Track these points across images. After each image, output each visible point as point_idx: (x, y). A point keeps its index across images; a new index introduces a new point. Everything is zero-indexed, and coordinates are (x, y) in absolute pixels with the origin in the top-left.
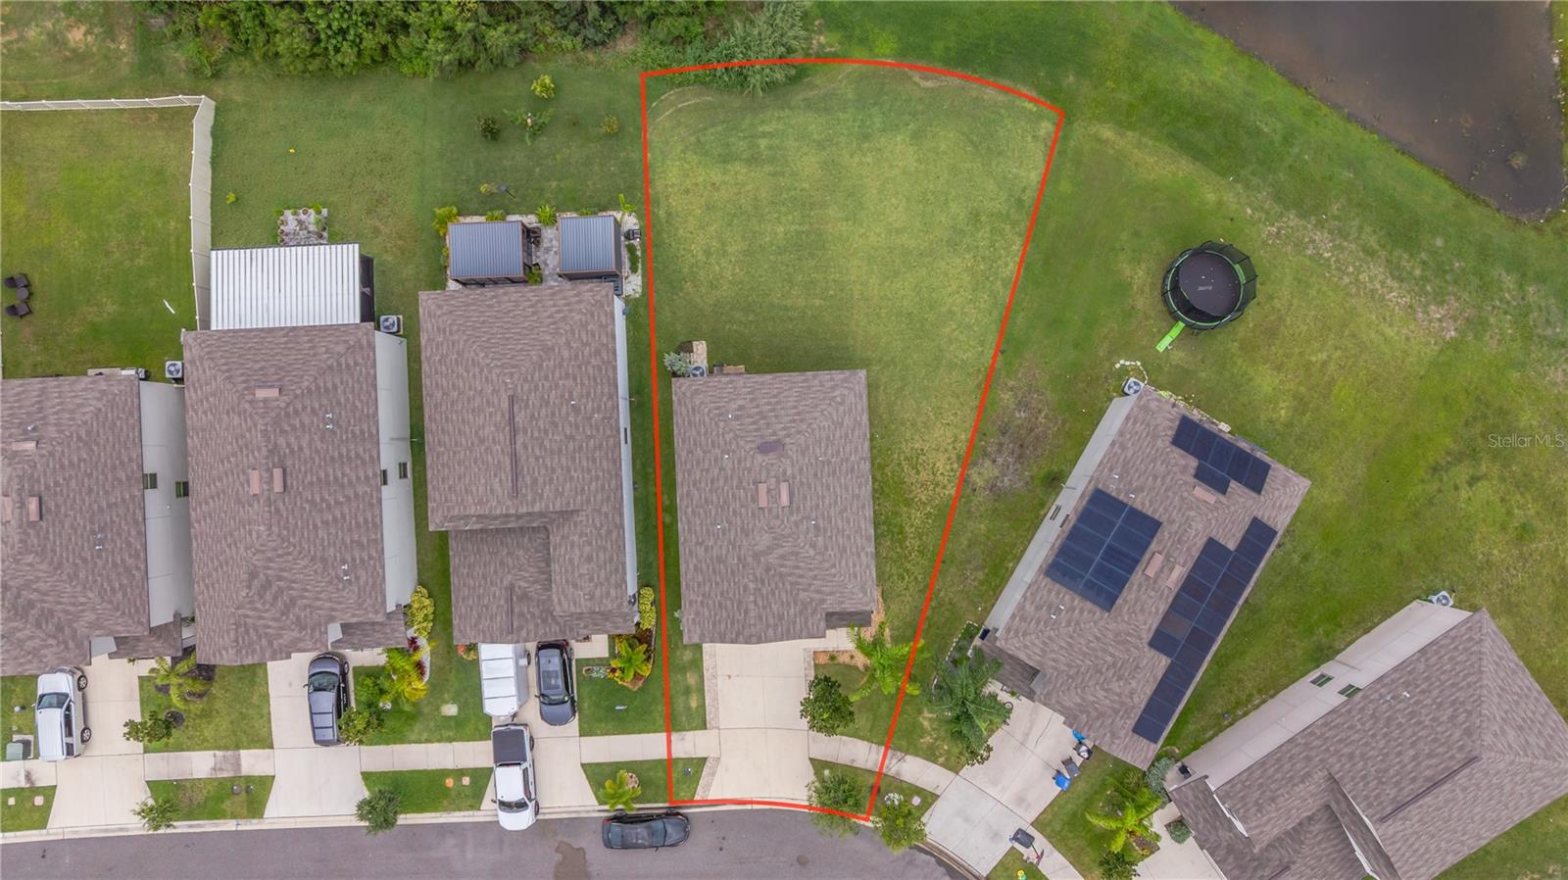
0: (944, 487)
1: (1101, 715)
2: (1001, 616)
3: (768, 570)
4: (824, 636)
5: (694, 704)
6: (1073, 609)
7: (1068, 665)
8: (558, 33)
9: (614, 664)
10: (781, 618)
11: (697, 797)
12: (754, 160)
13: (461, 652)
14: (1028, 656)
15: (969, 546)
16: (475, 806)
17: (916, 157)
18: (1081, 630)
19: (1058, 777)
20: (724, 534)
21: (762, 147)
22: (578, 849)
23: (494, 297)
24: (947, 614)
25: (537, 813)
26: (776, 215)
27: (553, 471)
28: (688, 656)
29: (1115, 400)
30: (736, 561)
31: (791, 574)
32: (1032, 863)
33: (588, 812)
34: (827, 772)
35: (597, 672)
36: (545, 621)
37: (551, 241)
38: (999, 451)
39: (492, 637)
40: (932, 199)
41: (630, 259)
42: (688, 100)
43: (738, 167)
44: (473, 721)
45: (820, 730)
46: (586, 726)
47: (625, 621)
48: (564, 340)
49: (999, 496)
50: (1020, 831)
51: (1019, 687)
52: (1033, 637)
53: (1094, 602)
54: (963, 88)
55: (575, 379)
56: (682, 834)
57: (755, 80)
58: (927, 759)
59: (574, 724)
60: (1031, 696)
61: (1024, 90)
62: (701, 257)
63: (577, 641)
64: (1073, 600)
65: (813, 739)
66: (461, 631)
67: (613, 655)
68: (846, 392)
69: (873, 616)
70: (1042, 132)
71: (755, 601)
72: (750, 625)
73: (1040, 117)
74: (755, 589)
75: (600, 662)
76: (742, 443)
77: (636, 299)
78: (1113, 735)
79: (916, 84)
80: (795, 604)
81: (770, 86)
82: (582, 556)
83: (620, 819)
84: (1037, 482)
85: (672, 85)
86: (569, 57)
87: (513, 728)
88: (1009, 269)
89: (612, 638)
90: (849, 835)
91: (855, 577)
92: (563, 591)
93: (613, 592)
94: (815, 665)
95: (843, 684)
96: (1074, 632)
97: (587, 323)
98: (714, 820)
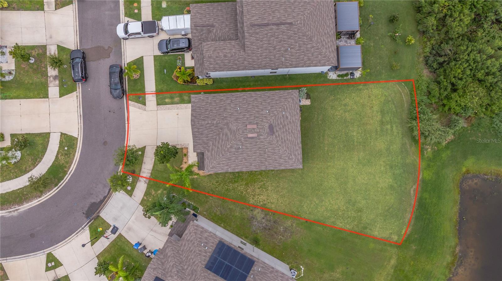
0: (253, 199)
1: (163, 264)
2: (203, 222)
3: (221, 129)
4: (194, 152)
5: (167, 100)
6: (206, 252)
7: (183, 250)
8: (431, 46)
9: (183, 68)
10: (202, 134)
11: (130, 102)
12: (382, 123)
13: (187, 8)
14: (187, 234)
15: (230, 209)
16: (126, 15)
17: (383, 187)
18: (197, 256)
19: (139, 244)
20: (236, 111)
21: (387, 126)
22: (109, 55)
23: (331, 18)
24: (203, 200)
25: (124, 39)
26: (360, 132)
27: (261, 41)
28: (186, 98)
29: (288, 266)
30: (225, 116)
31: (219, 138)
32: (105, 233)
33: (124, 59)
34: (140, 153)
35: (179, 62)
36: (200, 40)
37: (350, 43)
38: (267, 220)
39: (193, 18)
40: (367, 193)
41: (343, 74)
42: (405, 97)
43: (379, 117)
44: (160, 14)
45: (156, 150)
46: (158, 58)
47: (200, 72)
48: (315, 45)
49: (250, 220)
50: (117, 229)
51: (174, 229)
52: (195, 236)
53: (209, 261)
54: (410, 205)
55: (299, 50)
56: (115, 96)
57: (414, 123)
58: (145, 192)
59: (159, 53)
60: (171, 235)
61: (409, 229)
62: (344, 102)
63: (192, 54)
64: (209, 252)
65: (153, 148)
66: (195, 7)
67: (186, 68)
68: (294, 160)
69: (202, 171)
70: (393, 236)
71: (208, 124)
72: (199, 121)
73: (399, 236)
74: (213, 123)
75: (183, 64)
76: (273, 118)
77: (327, 77)
78: (154, 269)
79: (412, 187)
80: (207, 140)
81: (411, 130)
82: (226, 53)
83: (121, 72)
84: (255, 235)
85: (411, 91)
86: (421, 51)
87: (157, 29)
88: (340, 224)
89: (193, 68)
90: (115, 162)
91: (219, 164)
92: (212, 46)
93: (212, 66)
94: (183, 148)
95: (175, 159)
96: (197, 253)
97: (321, 55)
98: (122, 109)
